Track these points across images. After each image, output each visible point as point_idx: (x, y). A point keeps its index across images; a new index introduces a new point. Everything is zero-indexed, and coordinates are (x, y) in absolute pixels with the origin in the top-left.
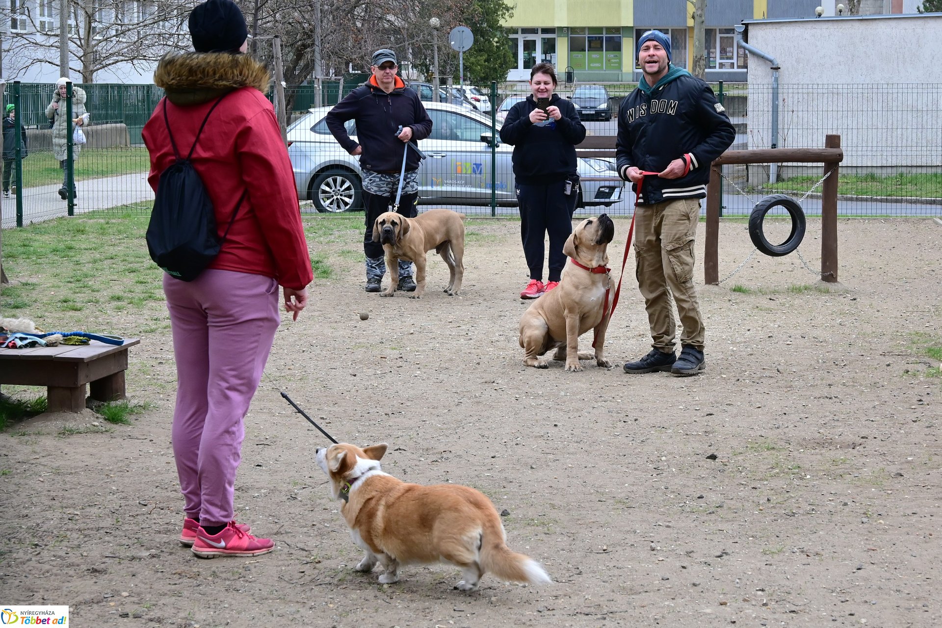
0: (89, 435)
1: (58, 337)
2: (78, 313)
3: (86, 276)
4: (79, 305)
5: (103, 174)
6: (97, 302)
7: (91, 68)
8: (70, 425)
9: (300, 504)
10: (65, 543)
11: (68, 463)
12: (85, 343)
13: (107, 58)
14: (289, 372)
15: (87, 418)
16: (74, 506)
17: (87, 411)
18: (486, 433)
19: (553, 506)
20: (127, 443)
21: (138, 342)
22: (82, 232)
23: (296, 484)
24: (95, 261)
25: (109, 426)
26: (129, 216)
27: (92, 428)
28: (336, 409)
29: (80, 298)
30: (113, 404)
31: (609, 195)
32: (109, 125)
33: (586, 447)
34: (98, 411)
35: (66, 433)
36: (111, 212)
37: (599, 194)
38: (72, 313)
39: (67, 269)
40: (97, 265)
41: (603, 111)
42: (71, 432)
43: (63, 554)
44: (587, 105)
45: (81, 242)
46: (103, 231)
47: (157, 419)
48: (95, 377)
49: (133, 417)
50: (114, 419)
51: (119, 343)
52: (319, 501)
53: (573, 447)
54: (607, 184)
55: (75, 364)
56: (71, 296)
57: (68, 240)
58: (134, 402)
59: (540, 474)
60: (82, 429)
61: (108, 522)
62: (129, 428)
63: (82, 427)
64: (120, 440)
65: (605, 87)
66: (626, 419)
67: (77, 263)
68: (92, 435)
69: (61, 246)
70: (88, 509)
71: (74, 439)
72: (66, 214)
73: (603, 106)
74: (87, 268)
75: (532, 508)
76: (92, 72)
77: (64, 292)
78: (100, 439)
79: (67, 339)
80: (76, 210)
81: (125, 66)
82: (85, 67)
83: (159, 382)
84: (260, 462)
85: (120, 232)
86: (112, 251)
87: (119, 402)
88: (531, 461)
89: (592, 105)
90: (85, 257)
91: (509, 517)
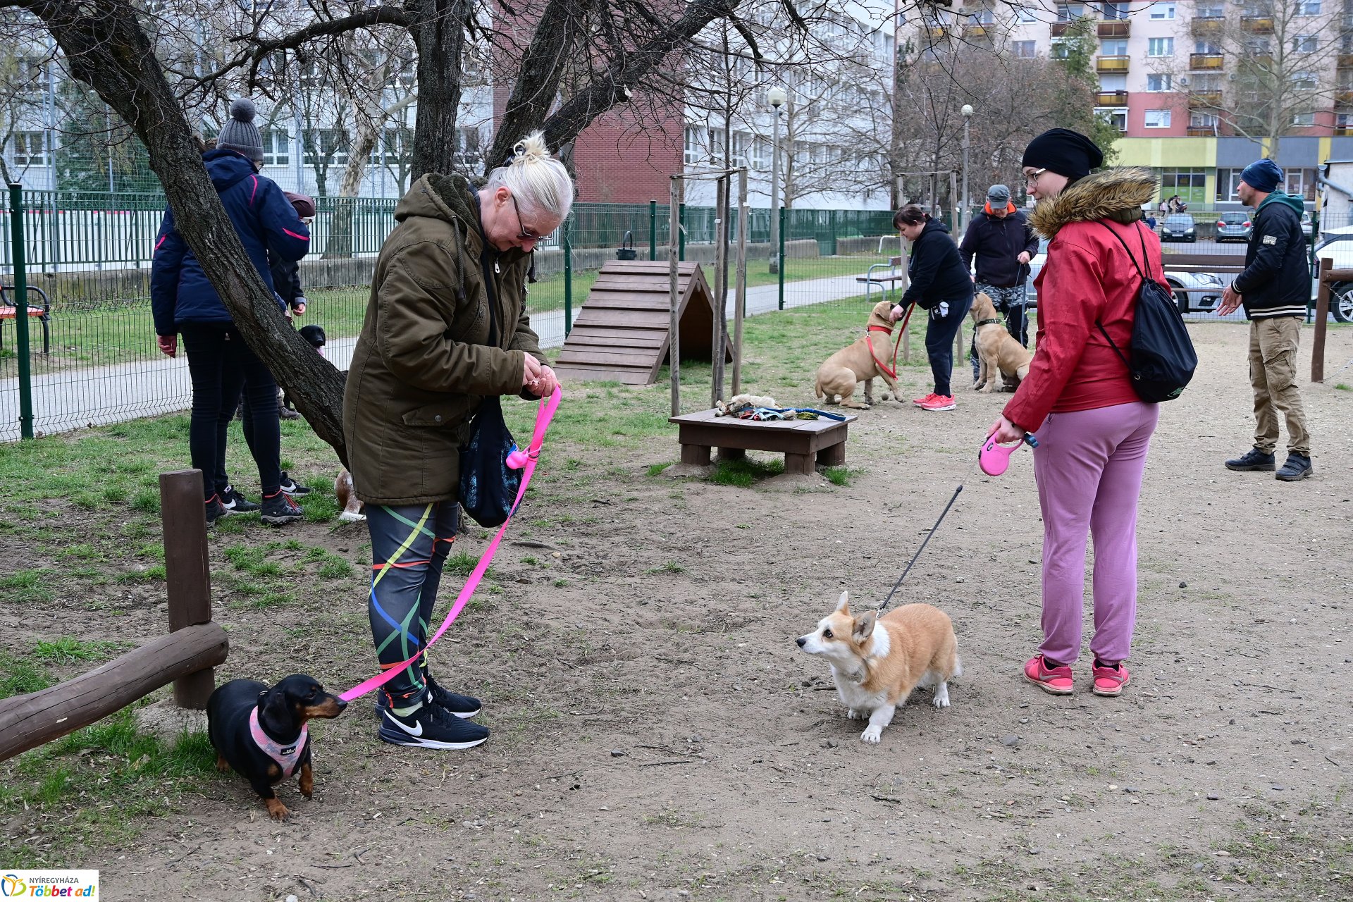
0: (818, 494)
1: (792, 412)
2: (795, 389)
3: (798, 359)
4: (795, 382)
5: (801, 278)
6: (809, 380)
7: (791, 196)
8: (803, 485)
9: (999, 565)
10: (808, 590)
11: (803, 518)
12: (814, 418)
13: (803, 189)
14: (970, 446)
15: (815, 480)
16: (812, 556)
17: (815, 474)
18: (1150, 509)
19: (1224, 581)
20: (849, 502)
21: (856, 419)
22: (791, 323)
23: (994, 547)
24: (803, 347)
25: (834, 487)
26: (825, 311)
27: (820, 489)
28: (1015, 480)
29: (796, 376)
30: (835, 468)
31: (1211, 303)
32: (805, 241)
33: (1240, 525)
34: (823, 474)
35: (799, 492)
36: (811, 308)
37: (1203, 303)
38: (790, 389)
39: (782, 352)
40: (804, 350)
41: (1189, 235)
42: (804, 491)
43: (807, 600)
44: (1177, 229)
45: (791, 331)
46: (806, 323)
47: (872, 483)
48: (822, 447)
49: (852, 480)
50: (837, 481)
51: (842, 419)
52: (1016, 564)
53: (1229, 525)
54: (1208, 294)
55: (807, 436)
56: (788, 375)
57: (780, 329)
58: (852, 467)
59: (1205, 549)
60: (812, 489)
61: (841, 573)
62: (850, 490)
63: (812, 487)
64: (843, 500)
65: (1193, 215)
66: (1271, 501)
67: (790, 348)
68: (821, 495)
69: (776, 334)
70: (823, 560)
71: (806, 496)
72: (778, 309)
73: (1190, 230)
74: (797, 352)
75: (1206, 582)
76: (792, 200)
77: (782, 372)
78: (828, 498)
79: (800, 414)
80: (785, 306)
81: (816, 196)
82: (786, 196)
83: (867, 450)
84: (962, 525)
85: (819, 324)
86: (815, 339)
87: (840, 467)
88: (1195, 537)
89: (1181, 229)
90: (795, 343)
91: (1188, 589)
